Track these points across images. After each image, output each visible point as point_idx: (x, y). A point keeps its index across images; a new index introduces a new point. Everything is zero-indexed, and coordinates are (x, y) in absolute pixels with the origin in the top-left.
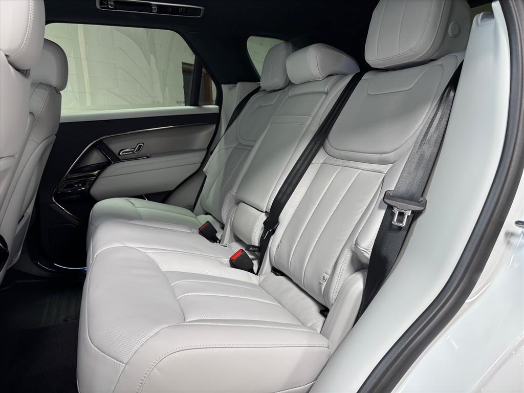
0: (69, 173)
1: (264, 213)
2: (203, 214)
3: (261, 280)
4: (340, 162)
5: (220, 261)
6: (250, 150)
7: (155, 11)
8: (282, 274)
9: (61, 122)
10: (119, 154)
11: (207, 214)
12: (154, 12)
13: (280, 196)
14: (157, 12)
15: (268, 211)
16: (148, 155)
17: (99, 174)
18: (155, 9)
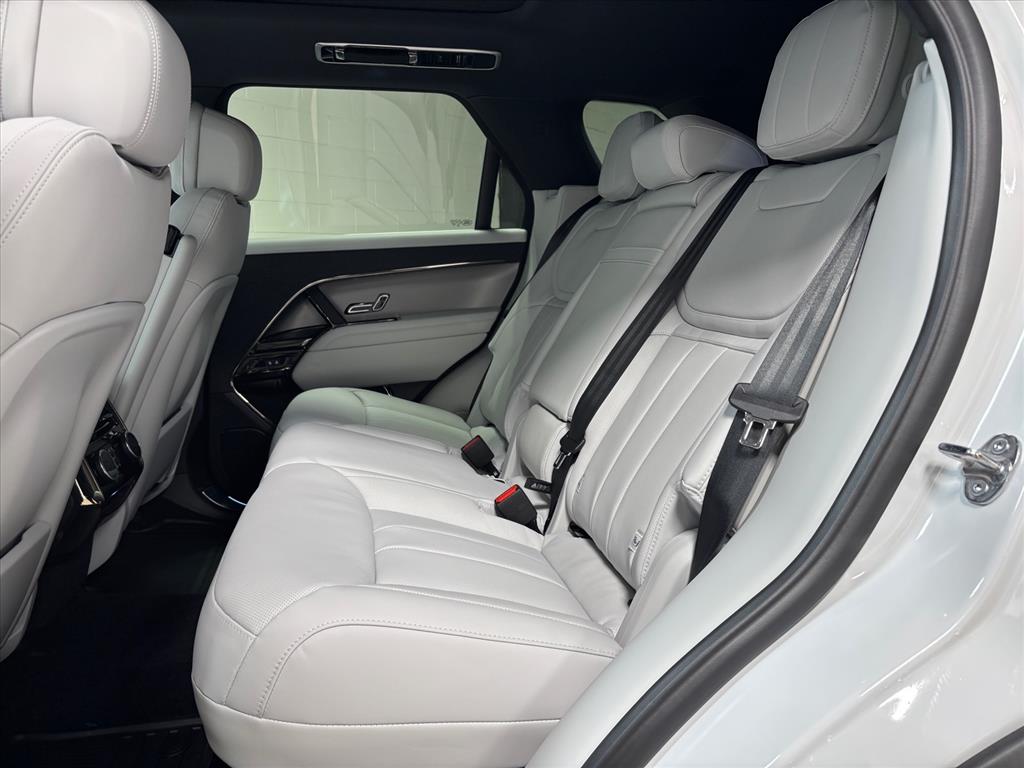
0: (260, 341)
1: (565, 424)
2: (482, 425)
3: (546, 543)
4: (699, 333)
5: (476, 503)
6: (562, 309)
7: (414, 62)
8: (585, 535)
9: (248, 252)
10: (346, 312)
11: (490, 424)
12: (412, 65)
13: (590, 393)
14: (417, 64)
15: (570, 418)
16: (397, 316)
17: (309, 345)
18: (414, 59)
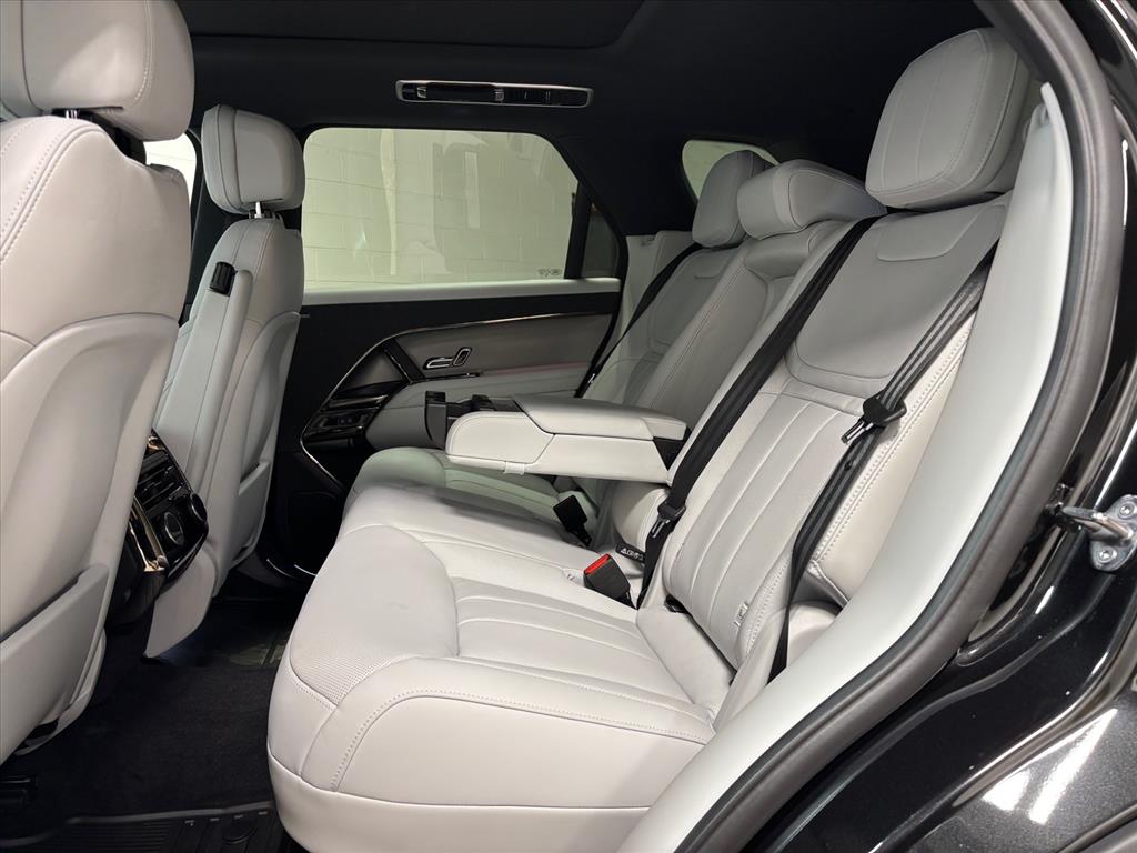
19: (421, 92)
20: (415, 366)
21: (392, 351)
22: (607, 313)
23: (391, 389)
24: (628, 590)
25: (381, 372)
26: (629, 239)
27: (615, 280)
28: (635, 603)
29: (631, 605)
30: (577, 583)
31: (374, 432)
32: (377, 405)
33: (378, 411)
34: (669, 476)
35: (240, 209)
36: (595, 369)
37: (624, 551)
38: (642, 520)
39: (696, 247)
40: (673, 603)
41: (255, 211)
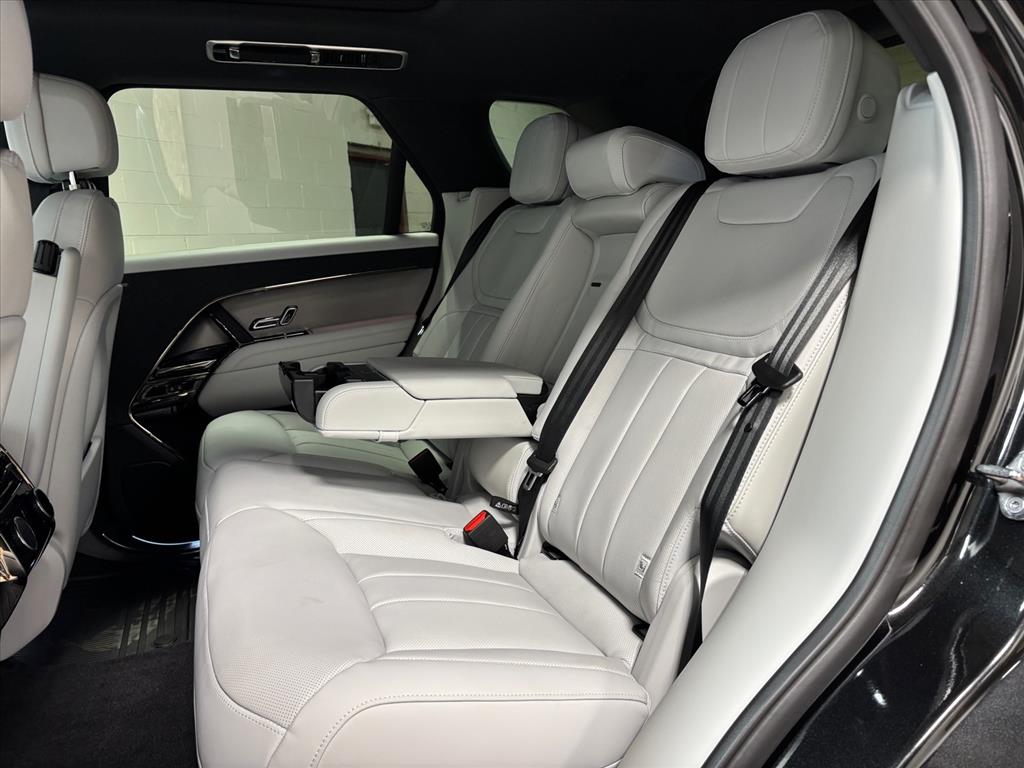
19: (233, 53)
20: (242, 327)
21: (218, 315)
22: (427, 267)
23: (220, 353)
24: (506, 542)
25: (208, 337)
26: (445, 196)
27: (434, 235)
28: (512, 553)
29: (510, 556)
30: (458, 540)
31: (206, 398)
32: (206, 370)
33: (209, 377)
34: (537, 430)
35: (51, 179)
36: (423, 320)
37: (498, 505)
38: (510, 473)
39: (510, 203)
40: (551, 550)
41: (68, 182)
